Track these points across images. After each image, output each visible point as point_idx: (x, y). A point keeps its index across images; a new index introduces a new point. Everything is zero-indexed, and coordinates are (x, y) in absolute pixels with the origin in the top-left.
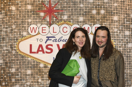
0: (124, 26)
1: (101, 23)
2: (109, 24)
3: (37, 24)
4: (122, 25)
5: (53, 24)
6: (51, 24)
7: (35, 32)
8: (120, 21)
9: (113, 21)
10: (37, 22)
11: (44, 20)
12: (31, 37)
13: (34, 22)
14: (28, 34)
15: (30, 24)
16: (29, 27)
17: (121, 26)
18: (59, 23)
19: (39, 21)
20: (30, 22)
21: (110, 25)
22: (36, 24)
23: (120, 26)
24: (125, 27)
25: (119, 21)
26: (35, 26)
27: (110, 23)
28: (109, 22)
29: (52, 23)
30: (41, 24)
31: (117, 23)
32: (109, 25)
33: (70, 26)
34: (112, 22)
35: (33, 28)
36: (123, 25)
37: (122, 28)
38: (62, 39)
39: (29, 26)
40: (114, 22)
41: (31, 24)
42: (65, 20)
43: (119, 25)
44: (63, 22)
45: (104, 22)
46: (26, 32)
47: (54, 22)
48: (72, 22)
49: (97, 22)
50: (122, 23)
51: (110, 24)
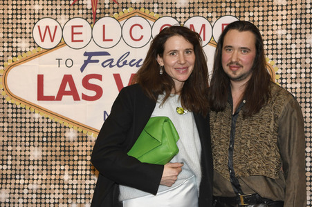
0: (303, 21)
1: (240, 12)
2: (261, 14)
3: (58, 16)
4: (299, 17)
5: (102, 15)
6: (98, 16)
7: (52, 41)
8: (294, 7)
9: (272, 6)
10: (58, 12)
11: (78, 4)
12: (39, 54)
13: (50, 12)
14: (32, 44)
15: (37, 16)
16: (36, 27)
17: (296, 19)
18: (121, 13)
19: (63, 7)
20: (37, 12)
21: (265, 18)
22: (54, 16)
23: (294, 21)
24: (306, 23)
25: (289, 7)
26: (52, 23)
27: (265, 14)
28: (261, 9)
29: (100, 13)
30: (67, 16)
31: (285, 12)
32: (261, 18)
33: (152, 23)
34: (270, 8)
35: (47, 27)
36: (301, 19)
37: (299, 26)
38: (129, 59)
39: (35, 24)
40: (275, 8)
41: (41, 16)
42: (138, 6)
43: (289, 17)
44: (130, 10)
45: (247, 9)
46: (28, 40)
47: (107, 11)
48: (156, 10)
49: (228, 9)
50: (299, 12)
51: (263, 16)
